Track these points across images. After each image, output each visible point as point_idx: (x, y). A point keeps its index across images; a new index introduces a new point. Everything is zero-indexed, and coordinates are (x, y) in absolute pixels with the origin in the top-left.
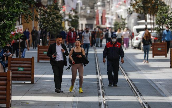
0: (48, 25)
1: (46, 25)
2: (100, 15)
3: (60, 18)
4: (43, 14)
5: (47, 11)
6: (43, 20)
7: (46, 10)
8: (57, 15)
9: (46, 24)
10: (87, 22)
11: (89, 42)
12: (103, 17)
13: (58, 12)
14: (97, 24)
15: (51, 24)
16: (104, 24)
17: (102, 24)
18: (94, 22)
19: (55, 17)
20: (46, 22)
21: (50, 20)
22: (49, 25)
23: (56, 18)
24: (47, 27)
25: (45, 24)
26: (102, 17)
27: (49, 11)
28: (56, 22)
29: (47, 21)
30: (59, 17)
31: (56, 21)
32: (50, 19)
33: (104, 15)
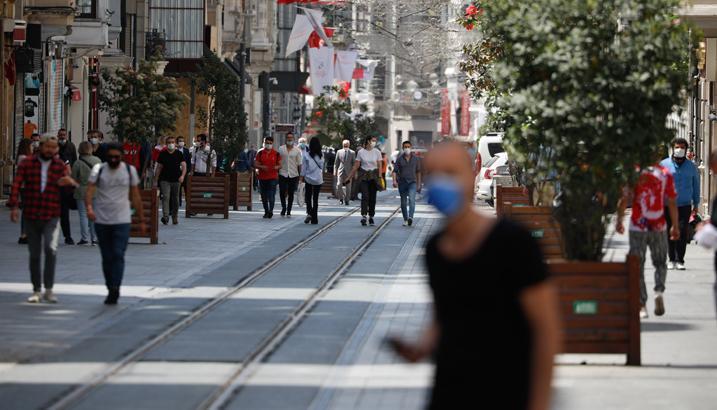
0: (138, 125)
1: (134, 124)
2: (454, 105)
3: (179, 103)
4: (124, 86)
5: (135, 78)
6: (124, 106)
7: (135, 75)
8: (168, 90)
9: (132, 120)
10: (414, 124)
11: (125, 216)
12: (464, 113)
13: (171, 82)
14: (443, 132)
15: (148, 121)
16: (467, 135)
17: (460, 132)
18: (436, 126)
19: (164, 97)
20: (132, 112)
21: (145, 106)
22: (144, 123)
23: (166, 102)
24: (135, 129)
25: (128, 119)
26: (459, 111)
27: (144, 80)
28: (163, 114)
29: (134, 110)
30: (177, 99)
31: (163, 111)
32: (146, 103)
33: (465, 106)
